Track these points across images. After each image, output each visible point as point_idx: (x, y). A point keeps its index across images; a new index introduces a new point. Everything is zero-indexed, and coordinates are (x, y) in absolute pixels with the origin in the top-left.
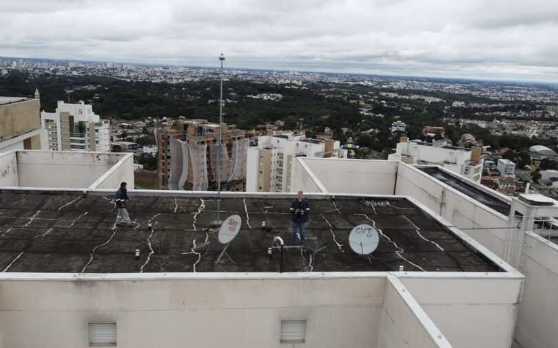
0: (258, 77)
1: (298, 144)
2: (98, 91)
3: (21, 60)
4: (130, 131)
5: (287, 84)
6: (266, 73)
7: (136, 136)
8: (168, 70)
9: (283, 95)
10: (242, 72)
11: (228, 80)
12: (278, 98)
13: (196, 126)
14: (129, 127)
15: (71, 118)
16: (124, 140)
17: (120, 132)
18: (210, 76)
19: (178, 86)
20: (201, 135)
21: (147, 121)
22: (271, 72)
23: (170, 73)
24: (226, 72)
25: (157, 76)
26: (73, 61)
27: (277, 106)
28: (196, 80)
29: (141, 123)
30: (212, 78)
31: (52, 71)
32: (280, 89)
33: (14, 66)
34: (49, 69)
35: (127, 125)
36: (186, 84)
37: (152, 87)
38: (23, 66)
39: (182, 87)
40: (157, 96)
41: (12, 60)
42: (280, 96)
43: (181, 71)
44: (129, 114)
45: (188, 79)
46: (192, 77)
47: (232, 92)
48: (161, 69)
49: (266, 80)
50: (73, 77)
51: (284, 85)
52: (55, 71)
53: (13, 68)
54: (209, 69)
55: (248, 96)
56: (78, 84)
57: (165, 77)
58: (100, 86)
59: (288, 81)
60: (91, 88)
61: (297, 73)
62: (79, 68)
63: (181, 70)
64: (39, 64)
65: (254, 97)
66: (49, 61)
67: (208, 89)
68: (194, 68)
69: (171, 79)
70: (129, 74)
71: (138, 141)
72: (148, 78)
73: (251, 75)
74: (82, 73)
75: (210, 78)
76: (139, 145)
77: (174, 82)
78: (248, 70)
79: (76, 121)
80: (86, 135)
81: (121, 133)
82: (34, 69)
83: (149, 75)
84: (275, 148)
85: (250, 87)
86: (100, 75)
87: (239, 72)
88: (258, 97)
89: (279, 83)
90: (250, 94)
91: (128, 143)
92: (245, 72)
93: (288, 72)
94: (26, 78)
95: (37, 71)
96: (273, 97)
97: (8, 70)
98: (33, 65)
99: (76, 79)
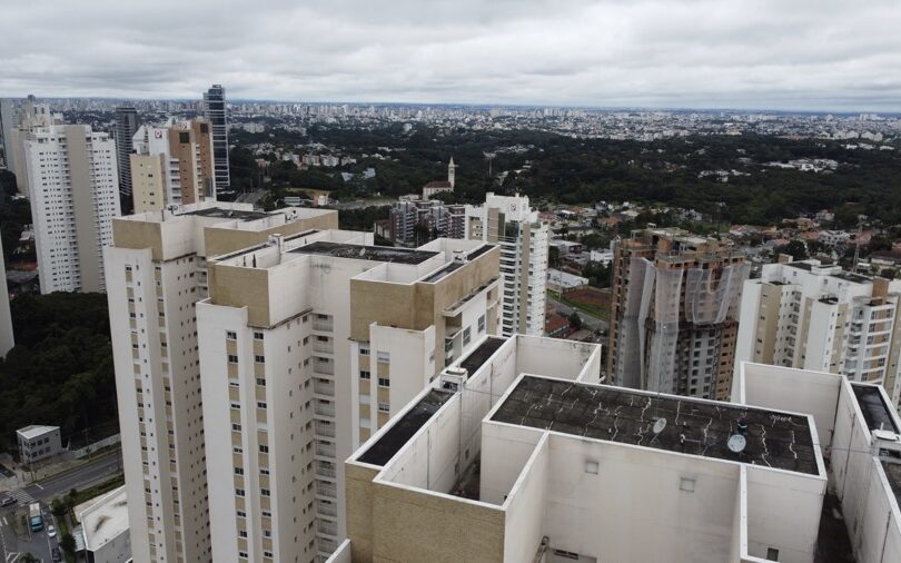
0: (795, 126)
1: (826, 281)
2: (530, 155)
3: (428, 109)
4: (573, 224)
5: (852, 141)
6: (813, 117)
7: (580, 233)
8: (638, 118)
9: (840, 161)
10: (765, 118)
11: (738, 133)
12: (828, 168)
13: (671, 239)
14: (572, 218)
15: (502, 216)
16: (563, 238)
17: (558, 225)
18: (708, 126)
19: (652, 145)
20: (677, 254)
21: (599, 208)
22: (821, 116)
23: (640, 123)
24: (737, 117)
25: (618, 128)
26: (496, 107)
27: (823, 183)
28: (683, 133)
29: (590, 210)
30: (711, 130)
31: (468, 124)
32: (834, 150)
33: (419, 117)
34: (463, 120)
35: (568, 212)
36: (666, 143)
37: (611, 148)
38: (430, 117)
39: (657, 148)
40: (617, 164)
41: (418, 107)
42: (833, 163)
43: (658, 119)
44: (572, 196)
45: (669, 133)
46: (676, 127)
47: (743, 156)
48: (626, 116)
49: (811, 131)
50: (495, 133)
51: (844, 142)
52: (471, 123)
53: (418, 119)
54: (707, 112)
55: (773, 164)
56: (501, 144)
57: (632, 129)
58: (532, 146)
59: (853, 135)
60: (520, 149)
61: (874, 117)
62: (504, 117)
63: (659, 116)
64: (452, 114)
65: (783, 166)
66: (465, 108)
67: (701, 152)
68: (680, 112)
69: (642, 132)
70: (575, 124)
71: (584, 240)
72: (605, 132)
73: (782, 122)
74: (508, 126)
75: (706, 130)
76: (584, 247)
77: (646, 137)
78: (778, 113)
79: (507, 220)
80: (518, 240)
81: (561, 227)
82: (445, 121)
83: (606, 127)
84: (789, 283)
85: (777, 148)
86: (533, 129)
87: (760, 117)
88: (790, 165)
89: (836, 137)
90: (776, 161)
91: (569, 244)
92: (772, 118)
93: (857, 115)
94: (434, 136)
95: (448, 124)
96: (820, 165)
97: (411, 122)
98: (443, 115)
99: (499, 135)
